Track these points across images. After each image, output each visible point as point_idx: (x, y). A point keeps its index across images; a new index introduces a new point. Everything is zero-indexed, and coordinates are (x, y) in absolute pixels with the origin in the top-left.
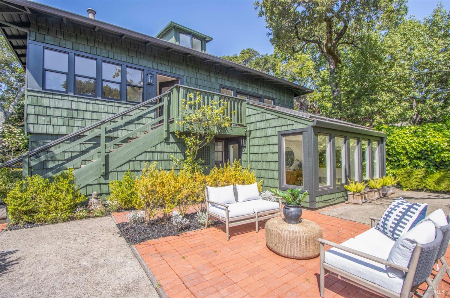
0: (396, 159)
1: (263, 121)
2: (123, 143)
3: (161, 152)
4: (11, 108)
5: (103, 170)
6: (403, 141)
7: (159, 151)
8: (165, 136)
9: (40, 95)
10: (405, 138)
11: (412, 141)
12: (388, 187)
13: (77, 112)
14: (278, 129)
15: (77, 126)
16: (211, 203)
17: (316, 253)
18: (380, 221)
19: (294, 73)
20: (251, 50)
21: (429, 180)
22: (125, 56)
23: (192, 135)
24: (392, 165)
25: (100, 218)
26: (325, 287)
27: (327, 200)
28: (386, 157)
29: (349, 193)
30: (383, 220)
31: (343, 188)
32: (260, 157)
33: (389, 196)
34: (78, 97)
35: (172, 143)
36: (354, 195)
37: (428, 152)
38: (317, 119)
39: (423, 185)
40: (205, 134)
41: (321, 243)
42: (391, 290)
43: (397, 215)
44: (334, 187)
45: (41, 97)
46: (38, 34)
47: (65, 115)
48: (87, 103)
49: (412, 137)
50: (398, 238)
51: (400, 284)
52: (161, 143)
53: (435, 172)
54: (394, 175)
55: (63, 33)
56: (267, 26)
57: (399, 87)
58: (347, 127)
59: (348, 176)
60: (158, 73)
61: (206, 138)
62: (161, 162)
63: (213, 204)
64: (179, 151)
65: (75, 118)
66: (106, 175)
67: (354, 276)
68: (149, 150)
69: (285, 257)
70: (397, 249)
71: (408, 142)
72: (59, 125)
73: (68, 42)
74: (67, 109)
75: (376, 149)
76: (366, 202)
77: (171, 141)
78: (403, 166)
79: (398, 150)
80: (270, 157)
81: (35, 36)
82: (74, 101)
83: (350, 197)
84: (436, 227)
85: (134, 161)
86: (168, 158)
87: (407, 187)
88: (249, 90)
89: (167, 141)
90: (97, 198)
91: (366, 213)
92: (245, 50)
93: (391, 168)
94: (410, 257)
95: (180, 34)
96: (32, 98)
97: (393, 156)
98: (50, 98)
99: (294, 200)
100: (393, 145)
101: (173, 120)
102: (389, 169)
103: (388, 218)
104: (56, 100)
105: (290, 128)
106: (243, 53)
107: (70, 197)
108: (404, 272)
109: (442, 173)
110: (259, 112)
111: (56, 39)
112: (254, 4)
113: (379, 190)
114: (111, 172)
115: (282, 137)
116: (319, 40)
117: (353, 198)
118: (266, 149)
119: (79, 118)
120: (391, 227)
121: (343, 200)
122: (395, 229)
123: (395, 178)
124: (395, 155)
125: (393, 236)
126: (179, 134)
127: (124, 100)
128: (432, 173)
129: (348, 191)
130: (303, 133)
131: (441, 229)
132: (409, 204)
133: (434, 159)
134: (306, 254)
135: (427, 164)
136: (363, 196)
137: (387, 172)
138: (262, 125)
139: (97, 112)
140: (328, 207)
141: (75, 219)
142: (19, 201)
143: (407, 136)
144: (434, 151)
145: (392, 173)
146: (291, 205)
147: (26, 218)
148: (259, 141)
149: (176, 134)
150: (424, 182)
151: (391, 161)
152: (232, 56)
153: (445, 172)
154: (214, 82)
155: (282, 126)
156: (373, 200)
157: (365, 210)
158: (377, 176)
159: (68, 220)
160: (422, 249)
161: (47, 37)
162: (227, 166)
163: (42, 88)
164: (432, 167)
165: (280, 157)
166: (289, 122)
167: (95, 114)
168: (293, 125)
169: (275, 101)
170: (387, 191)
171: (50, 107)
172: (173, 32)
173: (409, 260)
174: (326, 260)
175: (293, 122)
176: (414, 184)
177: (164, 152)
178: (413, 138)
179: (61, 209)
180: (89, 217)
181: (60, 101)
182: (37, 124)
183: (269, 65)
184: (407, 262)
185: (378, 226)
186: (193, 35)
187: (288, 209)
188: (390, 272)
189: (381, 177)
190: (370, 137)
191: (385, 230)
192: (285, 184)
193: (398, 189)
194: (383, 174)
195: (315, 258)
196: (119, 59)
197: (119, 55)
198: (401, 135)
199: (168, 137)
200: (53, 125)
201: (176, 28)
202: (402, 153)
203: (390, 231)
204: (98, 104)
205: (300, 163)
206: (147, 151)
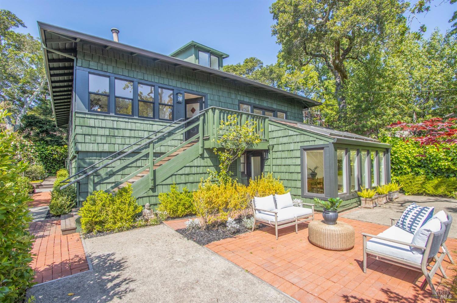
0: (399, 167)
1: (286, 136)
2: (156, 158)
3: (197, 167)
4: (18, 120)
5: (151, 185)
6: (405, 151)
7: (196, 165)
8: (200, 152)
9: (87, 116)
10: (407, 149)
11: (413, 151)
12: (394, 192)
13: (117, 131)
14: (300, 144)
15: (117, 144)
16: (257, 210)
17: (351, 246)
18: (399, 220)
19: (299, 83)
20: (254, 59)
21: (428, 185)
22: (157, 77)
23: (226, 151)
24: (395, 172)
25: (156, 226)
26: (367, 268)
27: (345, 206)
28: (390, 165)
29: (362, 199)
30: (402, 220)
31: (357, 195)
32: (283, 169)
33: (395, 201)
34: (118, 117)
35: (206, 158)
36: (366, 200)
37: (427, 160)
38: (338, 137)
39: (423, 190)
40: (237, 149)
41: (364, 236)
42: (415, 262)
43: (413, 216)
44: (349, 194)
45: (87, 118)
46: (83, 61)
47: (107, 133)
48: (126, 122)
49: (414, 147)
50: (414, 232)
51: (420, 257)
52: (197, 158)
53: (433, 178)
54: (397, 182)
55: (105, 59)
56: (278, 41)
57: (401, 102)
58: (361, 141)
59: (360, 184)
60: (185, 92)
61: (238, 153)
62: (197, 175)
63: (259, 211)
64: (212, 165)
65: (116, 136)
66: (154, 189)
67: (389, 256)
68: (188, 165)
69: (328, 250)
70: (418, 236)
71: (410, 152)
72: (102, 143)
73: (109, 67)
74: (109, 128)
75: (382, 159)
76: (376, 206)
77: (205, 156)
78: (405, 174)
79: (401, 159)
80: (292, 169)
81: (81, 62)
82: (115, 121)
83: (363, 202)
84: (441, 223)
85: (176, 175)
86: (203, 171)
87: (409, 192)
88: (264, 105)
89: (202, 156)
90: (149, 209)
91: (379, 215)
92: (249, 59)
93: (394, 175)
94: (426, 240)
95: (199, 52)
96: (79, 120)
97: (396, 165)
98: (95, 119)
99: (332, 207)
100: (396, 155)
101: (209, 138)
102: (392, 176)
103: (406, 218)
104: (100, 120)
105: (312, 143)
106: (247, 62)
107: (131, 209)
108: (423, 250)
109: (439, 179)
110: (282, 128)
111: (99, 65)
112: (271, 27)
113: (386, 195)
114: (158, 185)
115: (305, 151)
116: (326, 54)
117: (366, 203)
118: (288, 162)
119: (119, 136)
120: (409, 224)
121: (356, 205)
122: (412, 225)
123: (399, 185)
124: (398, 163)
125: (410, 230)
126: (216, 151)
127: (157, 119)
128: (431, 179)
129: (361, 197)
130: (325, 148)
131: (444, 223)
132: (421, 207)
133: (432, 167)
134: (345, 247)
135: (426, 172)
136: (374, 201)
137: (392, 179)
138: (285, 140)
139: (135, 130)
140: (345, 212)
141: (136, 227)
142: (93, 213)
143: (409, 147)
144: (432, 160)
145: (396, 179)
146: (330, 211)
147: (98, 227)
148: (282, 155)
149: (214, 151)
150: (424, 187)
151: (395, 169)
152: (236, 65)
153: (441, 179)
154: (234, 98)
155: (304, 142)
156: (382, 204)
157: (377, 213)
158: (383, 183)
159: (130, 228)
160: (434, 235)
161: (92, 63)
162: (261, 178)
163: (87, 110)
164: (430, 174)
165: (302, 169)
166: (311, 139)
167: (133, 132)
168: (315, 141)
169: (287, 114)
170: (393, 196)
171: (95, 127)
172: (193, 50)
173: (426, 242)
174: (367, 248)
175: (315, 139)
176: (415, 189)
177: (200, 166)
178: (414, 149)
179: (125, 219)
180: (147, 225)
181: (103, 121)
182: (84, 143)
183: (274, 75)
184: (425, 244)
185: (398, 224)
186: (211, 53)
187: (328, 213)
188: (413, 251)
189: (387, 184)
190: (377, 149)
191: (404, 227)
192: (307, 192)
193: (400, 194)
194: (388, 181)
195: (351, 249)
196: (153, 81)
197: (153, 76)
198: (403, 145)
199: (204, 153)
200: (98, 143)
201: (196, 46)
202: (404, 162)
203: (408, 227)
204: (135, 123)
205: (313, 172)
206: (186, 165)
